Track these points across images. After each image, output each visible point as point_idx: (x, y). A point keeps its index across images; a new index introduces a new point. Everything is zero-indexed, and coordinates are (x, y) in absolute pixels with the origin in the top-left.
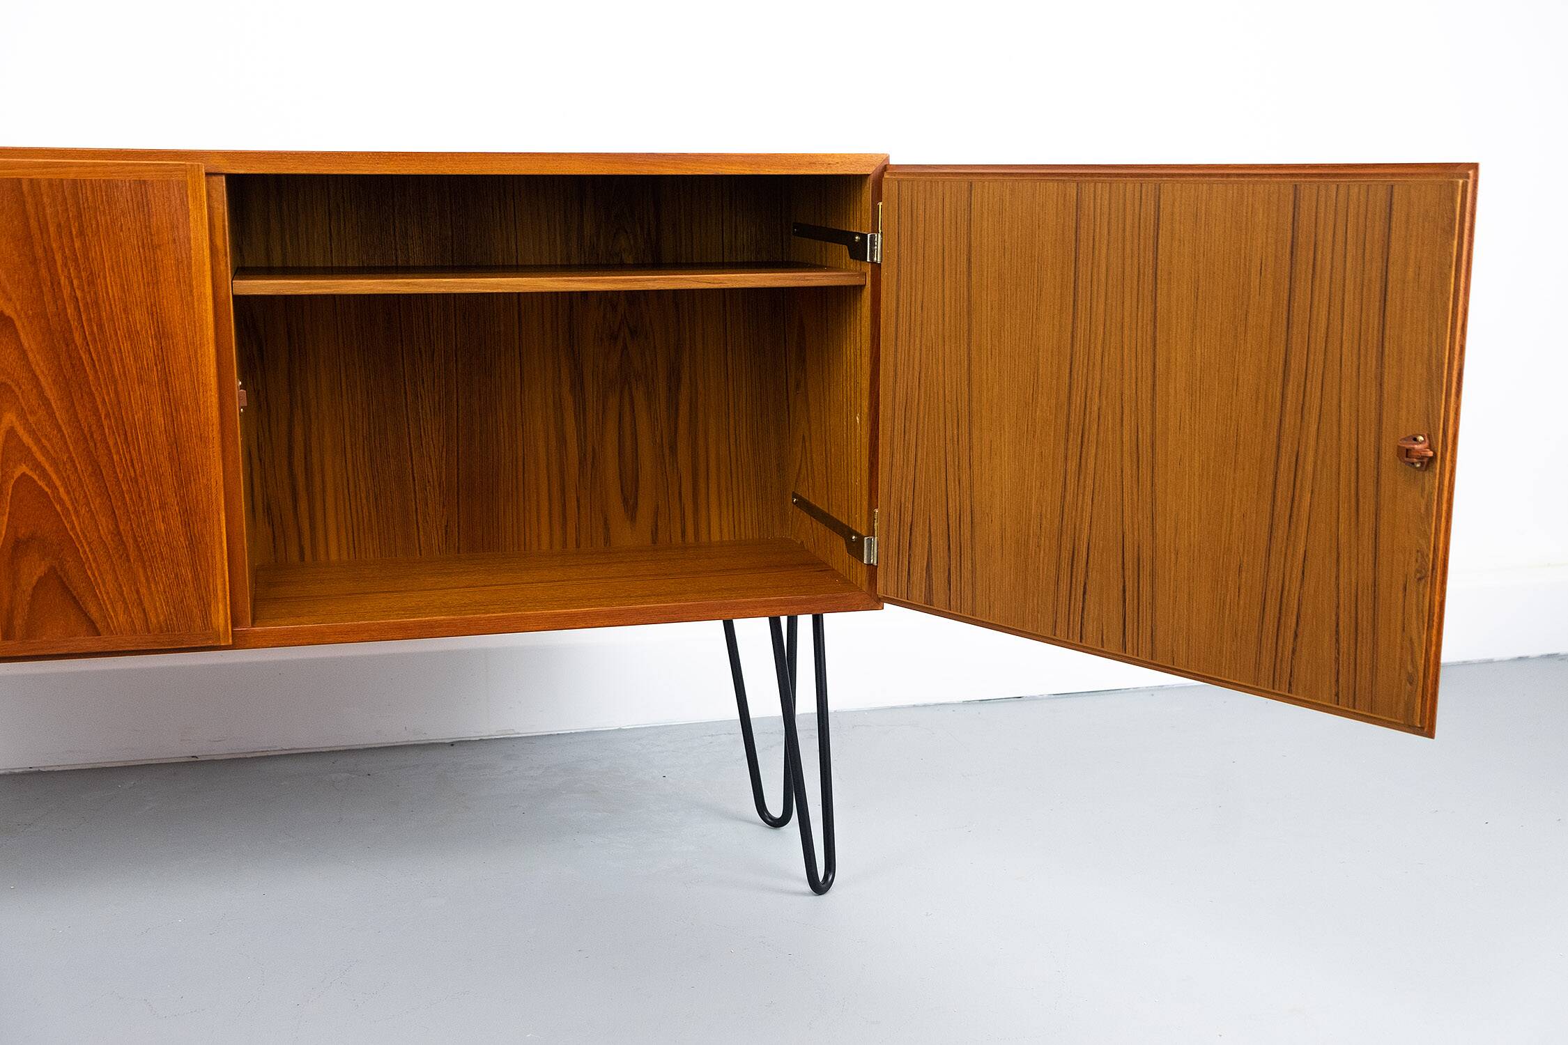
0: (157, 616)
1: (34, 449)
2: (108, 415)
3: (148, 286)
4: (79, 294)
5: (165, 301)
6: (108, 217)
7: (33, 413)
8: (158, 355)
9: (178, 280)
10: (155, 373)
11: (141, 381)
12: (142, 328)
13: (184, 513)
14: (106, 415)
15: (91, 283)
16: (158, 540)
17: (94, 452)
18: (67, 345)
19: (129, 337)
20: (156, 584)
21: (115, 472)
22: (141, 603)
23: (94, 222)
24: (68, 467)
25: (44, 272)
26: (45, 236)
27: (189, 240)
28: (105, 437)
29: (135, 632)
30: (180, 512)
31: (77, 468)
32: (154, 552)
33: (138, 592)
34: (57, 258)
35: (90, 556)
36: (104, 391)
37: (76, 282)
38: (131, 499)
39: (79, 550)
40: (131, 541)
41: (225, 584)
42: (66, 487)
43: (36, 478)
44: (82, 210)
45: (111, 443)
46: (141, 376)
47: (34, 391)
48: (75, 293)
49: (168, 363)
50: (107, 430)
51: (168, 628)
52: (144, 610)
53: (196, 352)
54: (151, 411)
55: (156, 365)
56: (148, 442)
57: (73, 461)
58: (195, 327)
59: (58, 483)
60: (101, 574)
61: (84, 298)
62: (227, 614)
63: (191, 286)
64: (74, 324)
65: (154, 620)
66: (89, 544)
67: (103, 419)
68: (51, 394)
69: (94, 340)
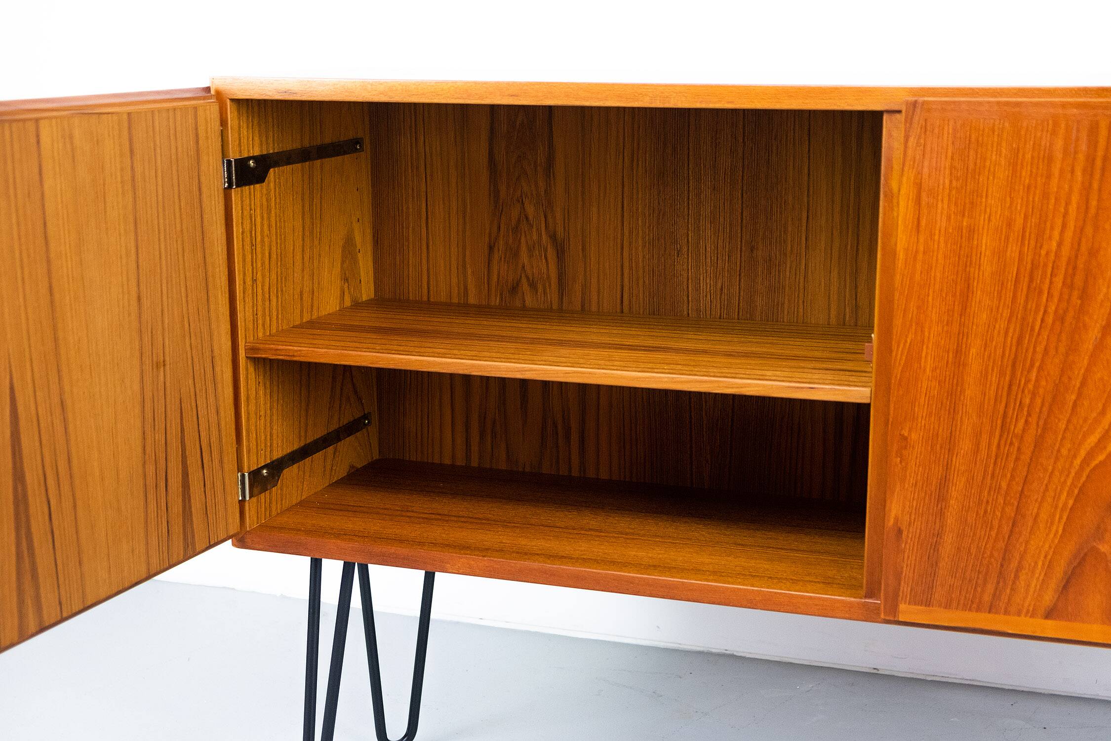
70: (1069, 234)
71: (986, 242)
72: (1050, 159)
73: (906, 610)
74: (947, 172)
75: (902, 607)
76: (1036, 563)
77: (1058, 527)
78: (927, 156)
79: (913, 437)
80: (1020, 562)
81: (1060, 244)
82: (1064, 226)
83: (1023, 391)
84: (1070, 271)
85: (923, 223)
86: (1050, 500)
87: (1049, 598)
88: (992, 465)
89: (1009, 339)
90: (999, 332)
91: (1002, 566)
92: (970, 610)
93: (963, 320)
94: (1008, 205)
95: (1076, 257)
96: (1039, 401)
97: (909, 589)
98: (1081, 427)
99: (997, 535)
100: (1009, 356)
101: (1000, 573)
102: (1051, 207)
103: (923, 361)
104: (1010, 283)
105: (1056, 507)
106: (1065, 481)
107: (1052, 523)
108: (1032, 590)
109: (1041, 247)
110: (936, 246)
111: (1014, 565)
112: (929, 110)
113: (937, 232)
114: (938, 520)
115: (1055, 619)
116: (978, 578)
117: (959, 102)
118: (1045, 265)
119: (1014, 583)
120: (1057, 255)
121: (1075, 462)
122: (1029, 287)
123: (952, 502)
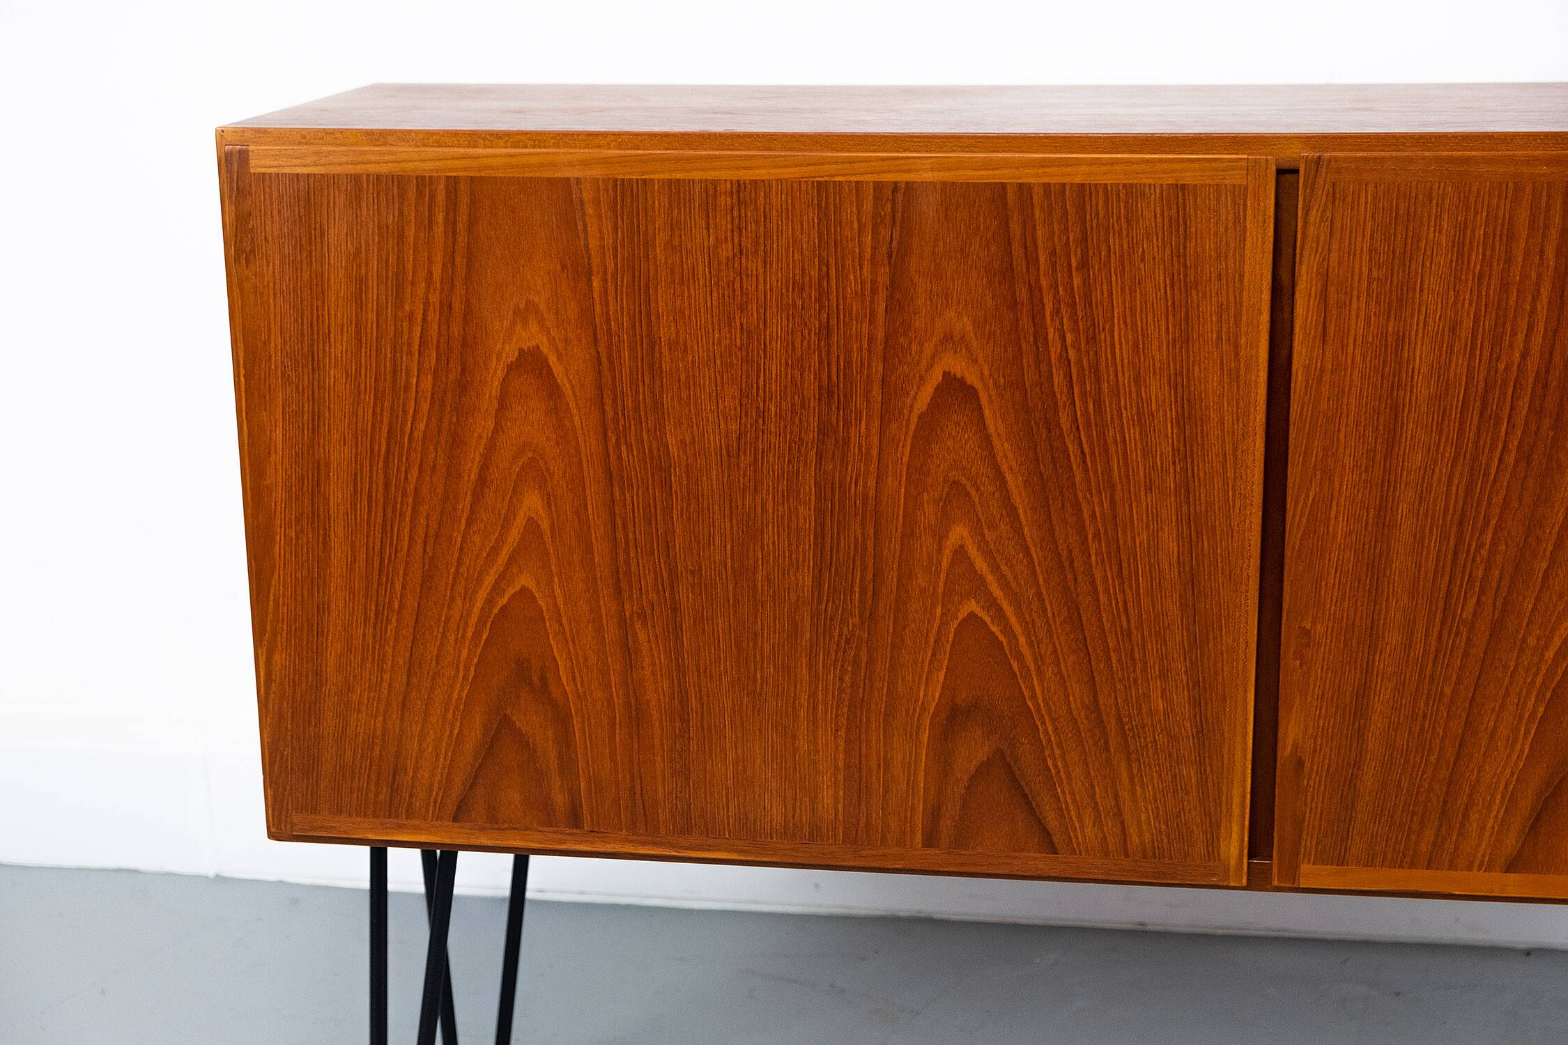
0: (1141, 834)
1: (990, 578)
2: (1097, 535)
3: (1174, 345)
4: (1072, 354)
5: (1196, 368)
6: (1125, 241)
7: (993, 526)
8: (1179, 449)
9: (1219, 338)
10: (1172, 476)
11: (1149, 489)
12: (1158, 410)
13: (1194, 686)
14: (1094, 536)
15: (1092, 339)
16: (1152, 724)
17: (1072, 587)
18: (1049, 430)
19: (1139, 420)
20: (1143, 786)
21: (1100, 620)
22: (1119, 812)
23: (1104, 248)
24: (1034, 608)
25: (1026, 321)
26: (1032, 269)
27: (1241, 276)
28: (1091, 566)
29: (1107, 854)
30: (1188, 685)
31: (1046, 609)
32: (1145, 738)
33: (1116, 796)
34: (1046, 300)
35: (1053, 738)
36: (1096, 500)
37: (1069, 337)
38: (1119, 660)
39: (1038, 730)
40: (1113, 722)
41: (1244, 797)
42: (1028, 637)
43: (988, 620)
44: (1089, 228)
45: (1098, 575)
46: (1150, 480)
47: (997, 495)
48: (1067, 353)
49: (1193, 462)
50: (1093, 558)
51: (1154, 854)
52: (1123, 823)
53: (1235, 449)
54: (1160, 533)
55: (1174, 463)
56: (1151, 578)
57: (1041, 600)
58: (1238, 408)
59: (1018, 630)
60: (1066, 765)
61: (1080, 361)
62: (1243, 840)
63: (1236, 346)
64: (1062, 399)
65: (1136, 839)
66: (1053, 720)
67: (1090, 541)
68: (1020, 499)
69: (1088, 424)
70: (1537, 339)
71: (1422, 354)
72: (1511, 237)
73: (1309, 872)
74: (1365, 257)
75: (1305, 868)
76: (1493, 796)
77: (1523, 745)
78: (1337, 235)
79: (1318, 630)
80: (1470, 796)
81: (1524, 356)
82: (1530, 329)
83: (1474, 560)
84: (1539, 392)
85: (1331, 329)
86: (1511, 708)
87: (1511, 842)
88: (1430, 665)
89: (1454, 488)
90: (1440, 480)
91: (1445, 802)
92: (1401, 866)
93: (1388, 464)
94: (1451, 302)
95: (1547, 371)
96: (1496, 573)
97: (1314, 843)
98: (1555, 606)
99: (1438, 759)
100: (1454, 511)
101: (1443, 813)
102: (1512, 303)
103: (1332, 523)
104: (1454, 410)
105: (1521, 717)
106: (1533, 682)
107: (1515, 740)
108: (1487, 834)
109: (1498, 360)
110: (1349, 361)
111: (1462, 800)
112: (1338, 171)
113: (1351, 341)
114: (1354, 745)
115: (1520, 872)
116: (1412, 821)
117: (1382, 159)
118: (1504, 383)
119: (1462, 825)
120: (1521, 369)
121: (1547, 655)
122: (1481, 414)
123: (1375, 718)
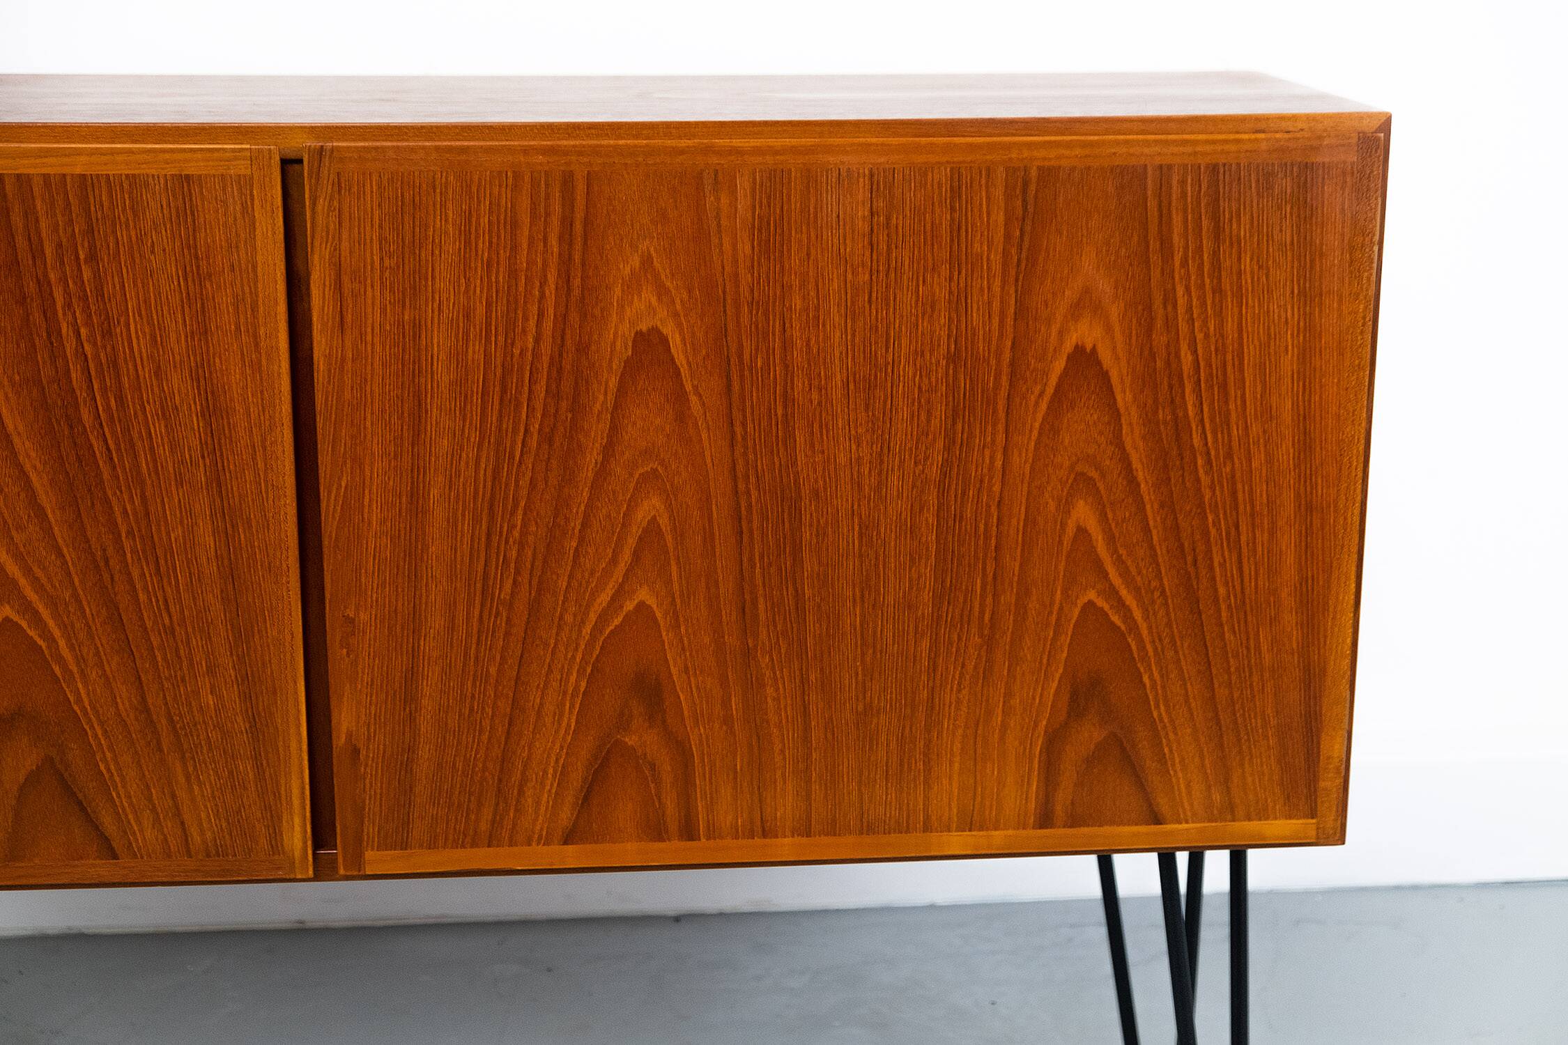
0: (202, 832)
1: (23, 582)
2: (130, 533)
3: (193, 338)
4: (88, 348)
5: (217, 360)
6: (133, 233)
7: (20, 528)
8: (206, 443)
9: (238, 328)
10: (202, 469)
11: (180, 483)
12: (182, 401)
13: (242, 680)
14: (128, 533)
15: (108, 333)
16: (204, 722)
17: (109, 587)
18: (71, 427)
19: (164, 414)
20: (200, 784)
21: (141, 618)
22: (178, 813)
23: (111, 240)
24: (72, 610)
25: (37, 317)
26: (38, 262)
27: (255, 267)
28: (127, 565)
29: (169, 856)
30: (237, 680)
31: (85, 610)
32: (198, 736)
33: (174, 796)
34: (56, 294)
35: (103, 742)
36: (126, 497)
37: (83, 331)
38: (165, 659)
39: (87, 733)
40: (164, 721)
41: (303, 788)
42: (68, 639)
43: (24, 624)
44: (94, 221)
45: (135, 574)
46: (180, 474)
47: (23, 495)
48: (83, 348)
49: (222, 455)
50: (129, 555)
51: (217, 852)
52: (182, 823)
53: (264, 440)
54: (195, 528)
55: (203, 457)
56: (190, 574)
57: (79, 601)
58: (262, 399)
59: (57, 633)
60: (119, 769)
61: (96, 356)
62: (306, 832)
63: (256, 336)
64: (82, 395)
65: (197, 838)
66: (101, 723)
67: (123, 539)
68: (47, 500)
69: (111, 418)
70: (548, 324)
71: (439, 341)
72: (515, 225)
73: (374, 859)
74: (376, 247)
75: (369, 854)
76: (545, 772)
77: (569, 719)
78: (346, 224)
79: (362, 618)
80: (523, 773)
81: (537, 340)
82: (541, 314)
83: (507, 542)
84: (554, 374)
85: (349, 318)
86: (555, 684)
87: (566, 816)
88: (474, 646)
89: (482, 472)
90: (467, 463)
91: (500, 780)
92: (463, 846)
93: (416, 450)
94: (463, 289)
95: (561, 355)
96: (529, 553)
97: (376, 829)
98: (588, 582)
99: (489, 738)
100: (483, 495)
101: (499, 791)
102: (521, 289)
103: (366, 510)
104: (475, 395)
105: (565, 693)
106: (574, 657)
107: (561, 715)
108: (543, 809)
109: (513, 344)
110: (369, 349)
111: (516, 777)
112: (341, 160)
113: (369, 330)
114: (407, 729)
115: (577, 843)
116: (469, 801)
117: (383, 148)
118: (521, 369)
119: (518, 801)
120: (536, 354)
121: (584, 631)
122: (501, 400)
123: (425, 702)
